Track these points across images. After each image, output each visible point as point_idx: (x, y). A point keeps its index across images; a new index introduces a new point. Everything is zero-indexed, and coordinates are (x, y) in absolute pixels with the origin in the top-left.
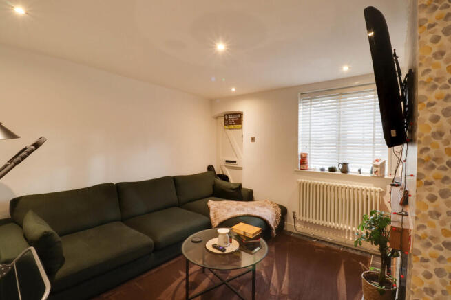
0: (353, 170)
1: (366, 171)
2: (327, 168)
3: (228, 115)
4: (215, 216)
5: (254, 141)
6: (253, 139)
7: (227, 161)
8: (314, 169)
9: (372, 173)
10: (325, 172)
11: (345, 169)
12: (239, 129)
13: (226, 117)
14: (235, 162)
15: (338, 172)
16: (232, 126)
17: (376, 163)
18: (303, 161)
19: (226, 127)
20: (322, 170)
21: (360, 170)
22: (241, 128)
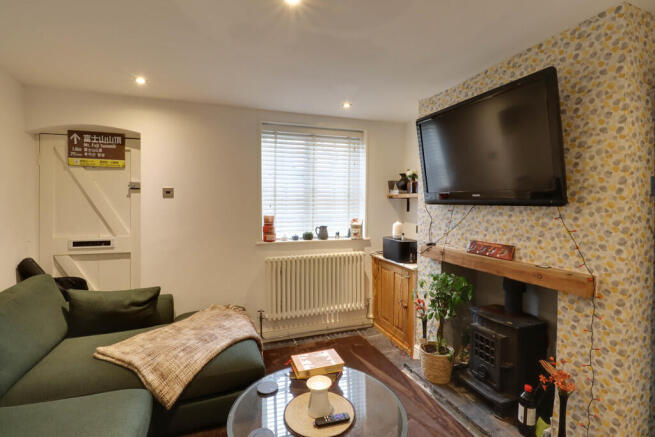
0: (331, 233)
1: (344, 233)
2: (301, 235)
3: (81, 134)
4: (163, 377)
5: (172, 197)
6: (168, 193)
7: (76, 244)
8: (284, 239)
9: (349, 235)
10: (300, 240)
11: (323, 233)
12: (119, 168)
13: (75, 136)
14: (107, 243)
15: (315, 239)
16: (97, 162)
17: (355, 223)
18: (269, 228)
19: (73, 161)
20: (296, 238)
21: (338, 234)
22: (124, 167)
